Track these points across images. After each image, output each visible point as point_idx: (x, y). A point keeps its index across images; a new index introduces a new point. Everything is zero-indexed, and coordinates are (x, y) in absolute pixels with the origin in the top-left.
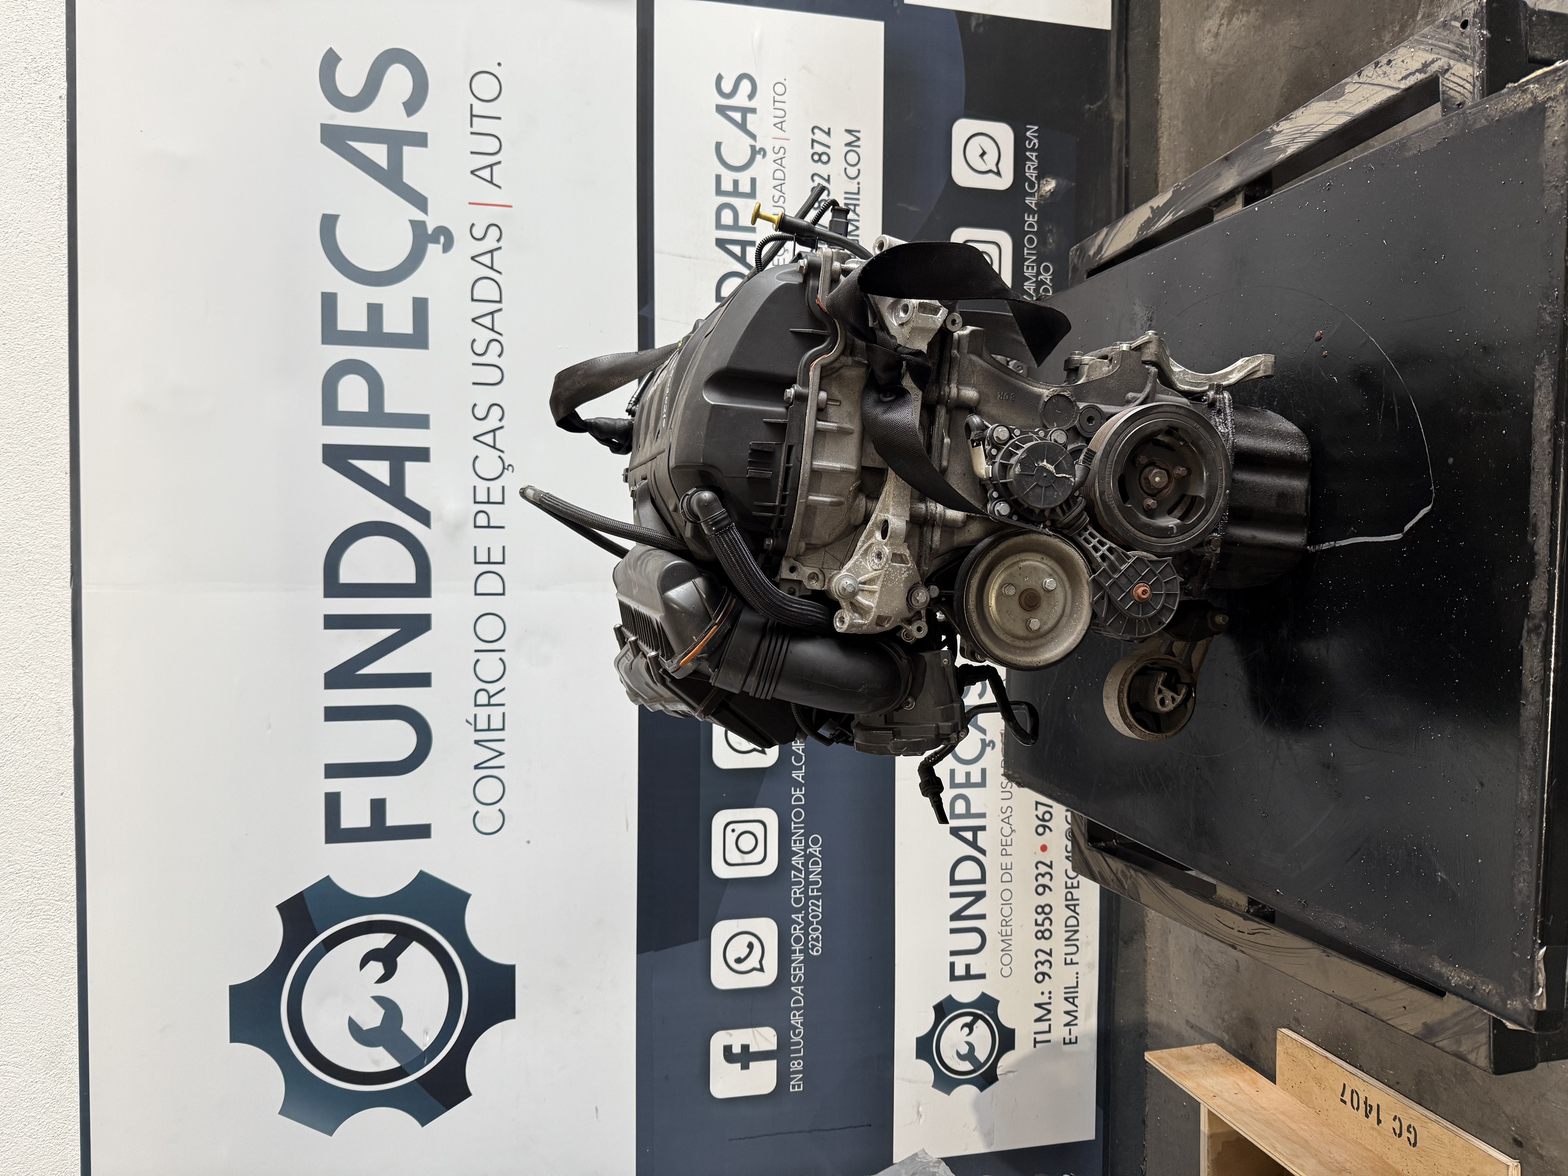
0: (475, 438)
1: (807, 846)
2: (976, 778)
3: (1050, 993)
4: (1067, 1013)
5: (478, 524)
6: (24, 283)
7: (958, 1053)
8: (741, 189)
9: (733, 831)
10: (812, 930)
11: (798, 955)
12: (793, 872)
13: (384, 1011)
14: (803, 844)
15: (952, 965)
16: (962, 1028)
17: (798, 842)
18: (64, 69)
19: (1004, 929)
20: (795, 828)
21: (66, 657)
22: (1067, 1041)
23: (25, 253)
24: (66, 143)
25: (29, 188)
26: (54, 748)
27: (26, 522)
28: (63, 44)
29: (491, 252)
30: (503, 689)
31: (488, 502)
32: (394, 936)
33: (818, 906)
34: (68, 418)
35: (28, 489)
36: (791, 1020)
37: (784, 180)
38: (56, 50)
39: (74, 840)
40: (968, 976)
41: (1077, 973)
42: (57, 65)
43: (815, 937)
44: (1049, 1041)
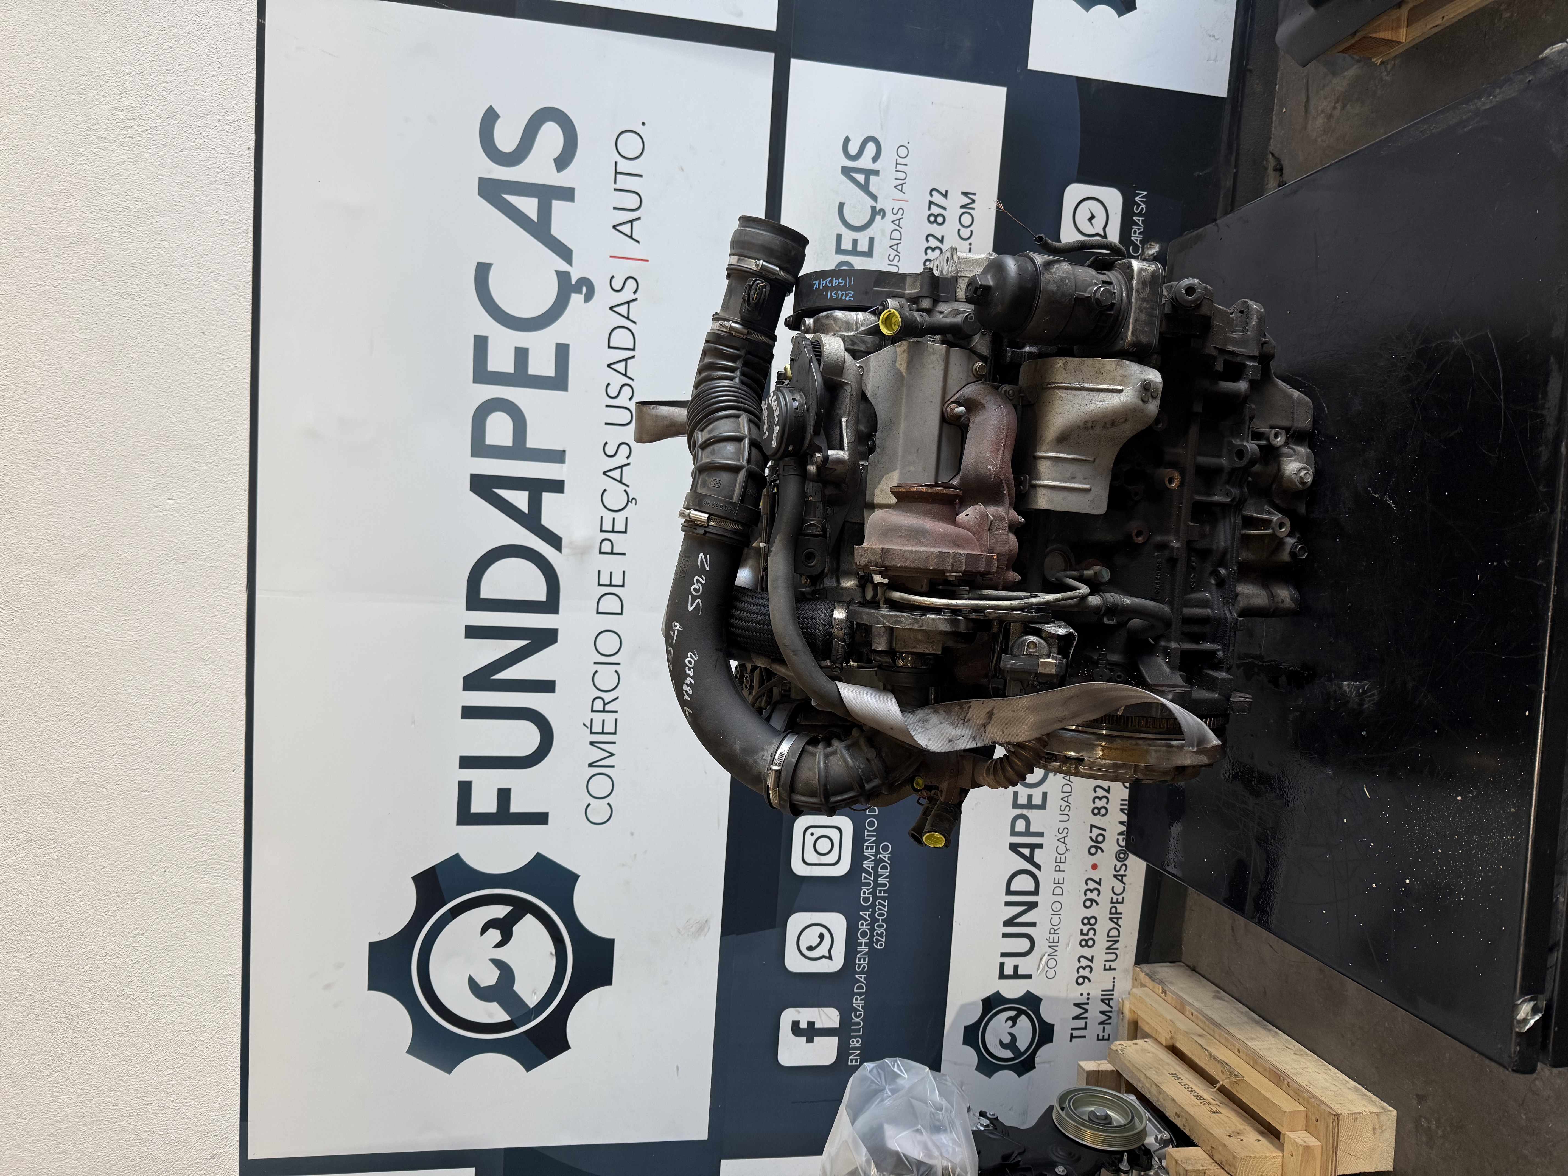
0: (604, 473)
1: (878, 852)
2: (1037, 800)
3: (1088, 994)
4: (1102, 1013)
5: (603, 551)
6: (213, 319)
7: (1001, 1042)
8: (859, 249)
9: (812, 834)
10: (877, 927)
11: (863, 947)
12: (863, 874)
13: (499, 972)
14: (874, 851)
15: (1002, 965)
16: (1006, 1021)
17: (870, 848)
18: (253, 122)
19: (1052, 936)
20: (868, 836)
21: (240, 653)
22: (1101, 1037)
23: (215, 291)
24: (253, 191)
25: (219, 232)
26: (228, 731)
27: (210, 533)
28: (252, 98)
29: (628, 303)
30: (617, 698)
31: (613, 531)
32: (512, 908)
33: (884, 906)
34: (248, 441)
35: (212, 503)
36: (853, 1003)
37: (900, 240)
38: (246, 104)
39: (243, 811)
40: (1016, 976)
41: (1114, 978)
42: (247, 118)
43: (879, 932)
44: (1084, 1037)
